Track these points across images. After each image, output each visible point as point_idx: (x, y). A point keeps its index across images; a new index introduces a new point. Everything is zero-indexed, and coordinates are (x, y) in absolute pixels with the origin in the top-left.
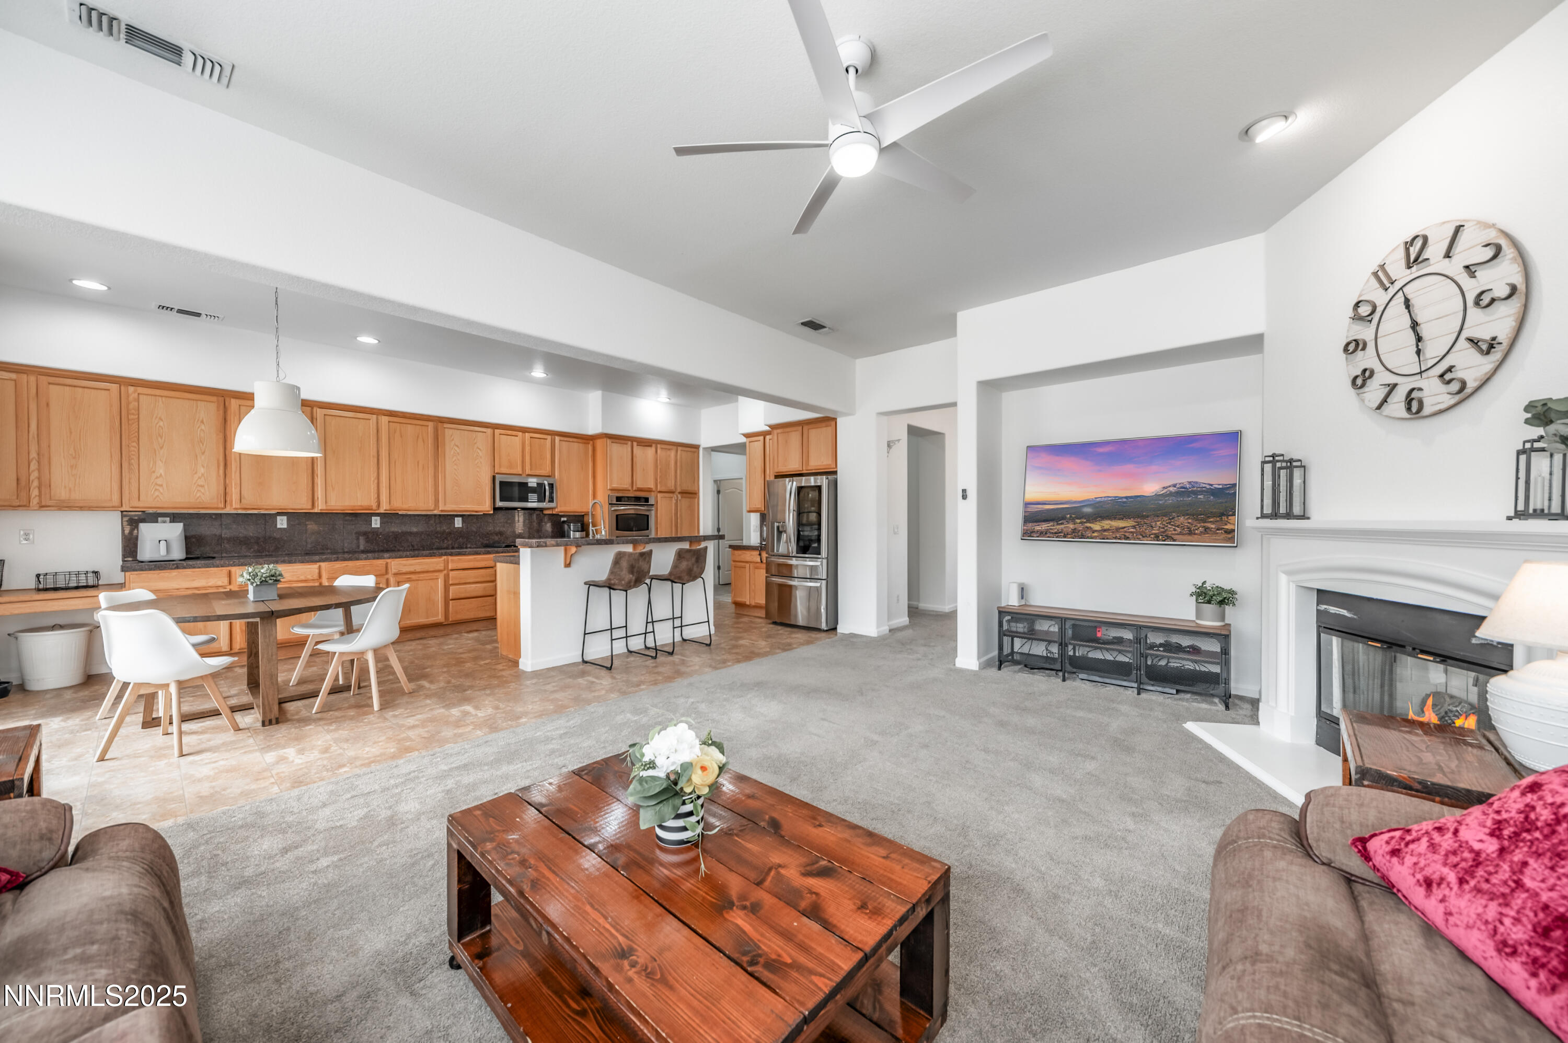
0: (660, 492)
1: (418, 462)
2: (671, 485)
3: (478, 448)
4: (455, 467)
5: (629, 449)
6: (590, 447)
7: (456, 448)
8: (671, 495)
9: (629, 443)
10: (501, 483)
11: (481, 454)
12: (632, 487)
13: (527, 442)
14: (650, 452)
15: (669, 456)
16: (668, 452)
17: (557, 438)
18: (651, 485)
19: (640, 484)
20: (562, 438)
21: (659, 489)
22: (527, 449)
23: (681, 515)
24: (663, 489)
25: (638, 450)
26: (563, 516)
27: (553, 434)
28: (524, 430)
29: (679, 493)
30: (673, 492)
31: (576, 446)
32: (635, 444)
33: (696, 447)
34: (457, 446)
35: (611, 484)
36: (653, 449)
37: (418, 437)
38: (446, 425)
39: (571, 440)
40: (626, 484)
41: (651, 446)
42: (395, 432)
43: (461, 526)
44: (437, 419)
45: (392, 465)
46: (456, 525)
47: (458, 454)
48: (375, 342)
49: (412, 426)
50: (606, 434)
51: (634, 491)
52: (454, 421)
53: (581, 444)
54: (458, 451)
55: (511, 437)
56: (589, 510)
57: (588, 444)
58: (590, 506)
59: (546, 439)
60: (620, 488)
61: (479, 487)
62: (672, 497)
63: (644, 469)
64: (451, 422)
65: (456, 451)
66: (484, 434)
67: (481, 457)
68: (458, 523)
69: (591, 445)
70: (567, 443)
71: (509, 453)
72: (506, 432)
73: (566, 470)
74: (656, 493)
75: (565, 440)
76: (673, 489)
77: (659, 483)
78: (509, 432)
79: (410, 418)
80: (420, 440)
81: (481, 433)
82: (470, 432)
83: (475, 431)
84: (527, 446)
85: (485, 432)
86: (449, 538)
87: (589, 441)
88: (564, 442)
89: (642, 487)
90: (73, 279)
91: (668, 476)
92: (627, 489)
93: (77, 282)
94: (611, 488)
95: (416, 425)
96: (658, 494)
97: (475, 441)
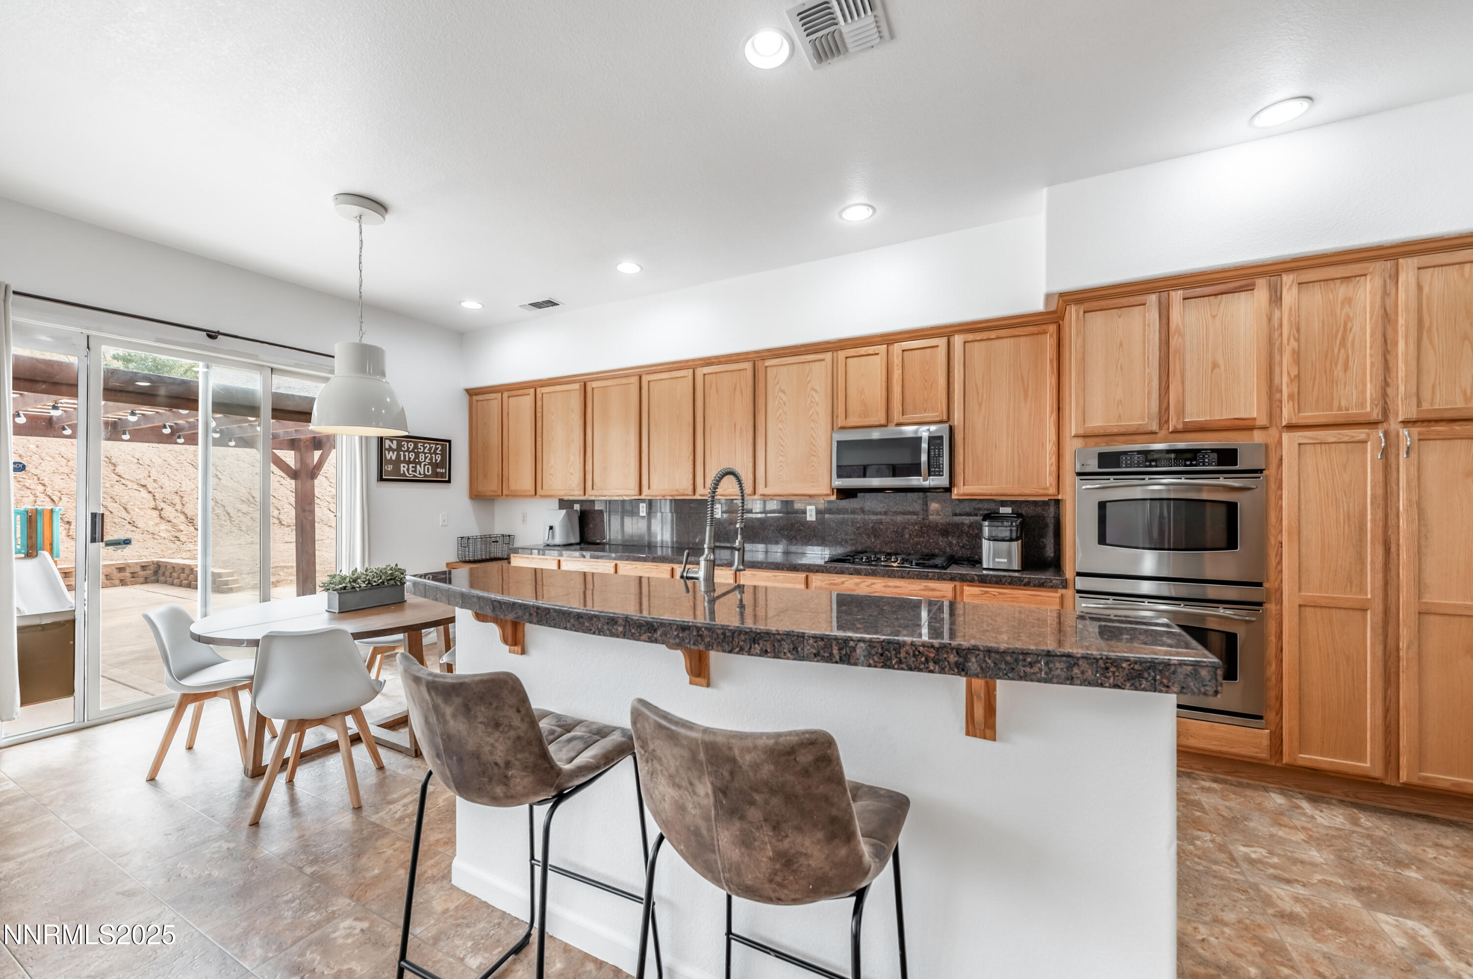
0: (1291, 427)
1: (735, 425)
2: (1355, 397)
3: (813, 389)
4: (780, 426)
5: (1153, 315)
6: (1049, 342)
7: (782, 395)
8: (1360, 434)
9: (1153, 298)
10: (839, 443)
11: (817, 398)
12: (1162, 422)
13: (897, 361)
14: (1245, 307)
15: (1348, 301)
16: (1342, 291)
17: (958, 340)
18: (1249, 409)
19: (1195, 414)
20: (970, 337)
21: (1287, 414)
22: (897, 374)
24: (1309, 415)
25: (1188, 313)
26: (1004, 504)
27: (947, 332)
28: (889, 339)
29: (1407, 423)
30: (1373, 424)
31: (1004, 346)
32: (1177, 296)
35: (1082, 420)
36: (1261, 294)
37: (735, 390)
38: (768, 363)
39: (993, 335)
40: (1137, 417)
41: (1249, 288)
42: (711, 388)
43: (814, 519)
44: (756, 355)
45: (707, 434)
46: (809, 518)
47: (785, 403)
48: (637, 269)
49: (728, 373)
50: (1061, 295)
51: (1172, 432)
52: (777, 352)
53: (1022, 339)
54: (784, 398)
55: (867, 357)
56: (1046, 489)
57: (1045, 333)
58: (1049, 481)
59: (937, 346)
60: (1115, 430)
61: (814, 454)
62: (1364, 442)
63: (1215, 365)
64: (775, 355)
65: (781, 399)
66: (823, 363)
67: (817, 404)
68: (811, 516)
69: (1051, 336)
70: (983, 343)
71: (863, 390)
72: (856, 352)
73: (980, 405)
74: (1274, 432)
75: (978, 338)
76: (1367, 414)
77: (1291, 397)
78: (863, 351)
79: (726, 363)
80: (738, 393)
81: (818, 363)
82: (801, 365)
83: (809, 362)
84: (895, 368)
85: (823, 360)
86: (798, 537)
87: (1044, 327)
88: (976, 344)
89: (1208, 418)
90: (460, 303)
91: (1338, 371)
92: (1142, 430)
93: (463, 304)
94: (1081, 432)
95: (733, 371)
96: (1286, 436)
97: (809, 378)
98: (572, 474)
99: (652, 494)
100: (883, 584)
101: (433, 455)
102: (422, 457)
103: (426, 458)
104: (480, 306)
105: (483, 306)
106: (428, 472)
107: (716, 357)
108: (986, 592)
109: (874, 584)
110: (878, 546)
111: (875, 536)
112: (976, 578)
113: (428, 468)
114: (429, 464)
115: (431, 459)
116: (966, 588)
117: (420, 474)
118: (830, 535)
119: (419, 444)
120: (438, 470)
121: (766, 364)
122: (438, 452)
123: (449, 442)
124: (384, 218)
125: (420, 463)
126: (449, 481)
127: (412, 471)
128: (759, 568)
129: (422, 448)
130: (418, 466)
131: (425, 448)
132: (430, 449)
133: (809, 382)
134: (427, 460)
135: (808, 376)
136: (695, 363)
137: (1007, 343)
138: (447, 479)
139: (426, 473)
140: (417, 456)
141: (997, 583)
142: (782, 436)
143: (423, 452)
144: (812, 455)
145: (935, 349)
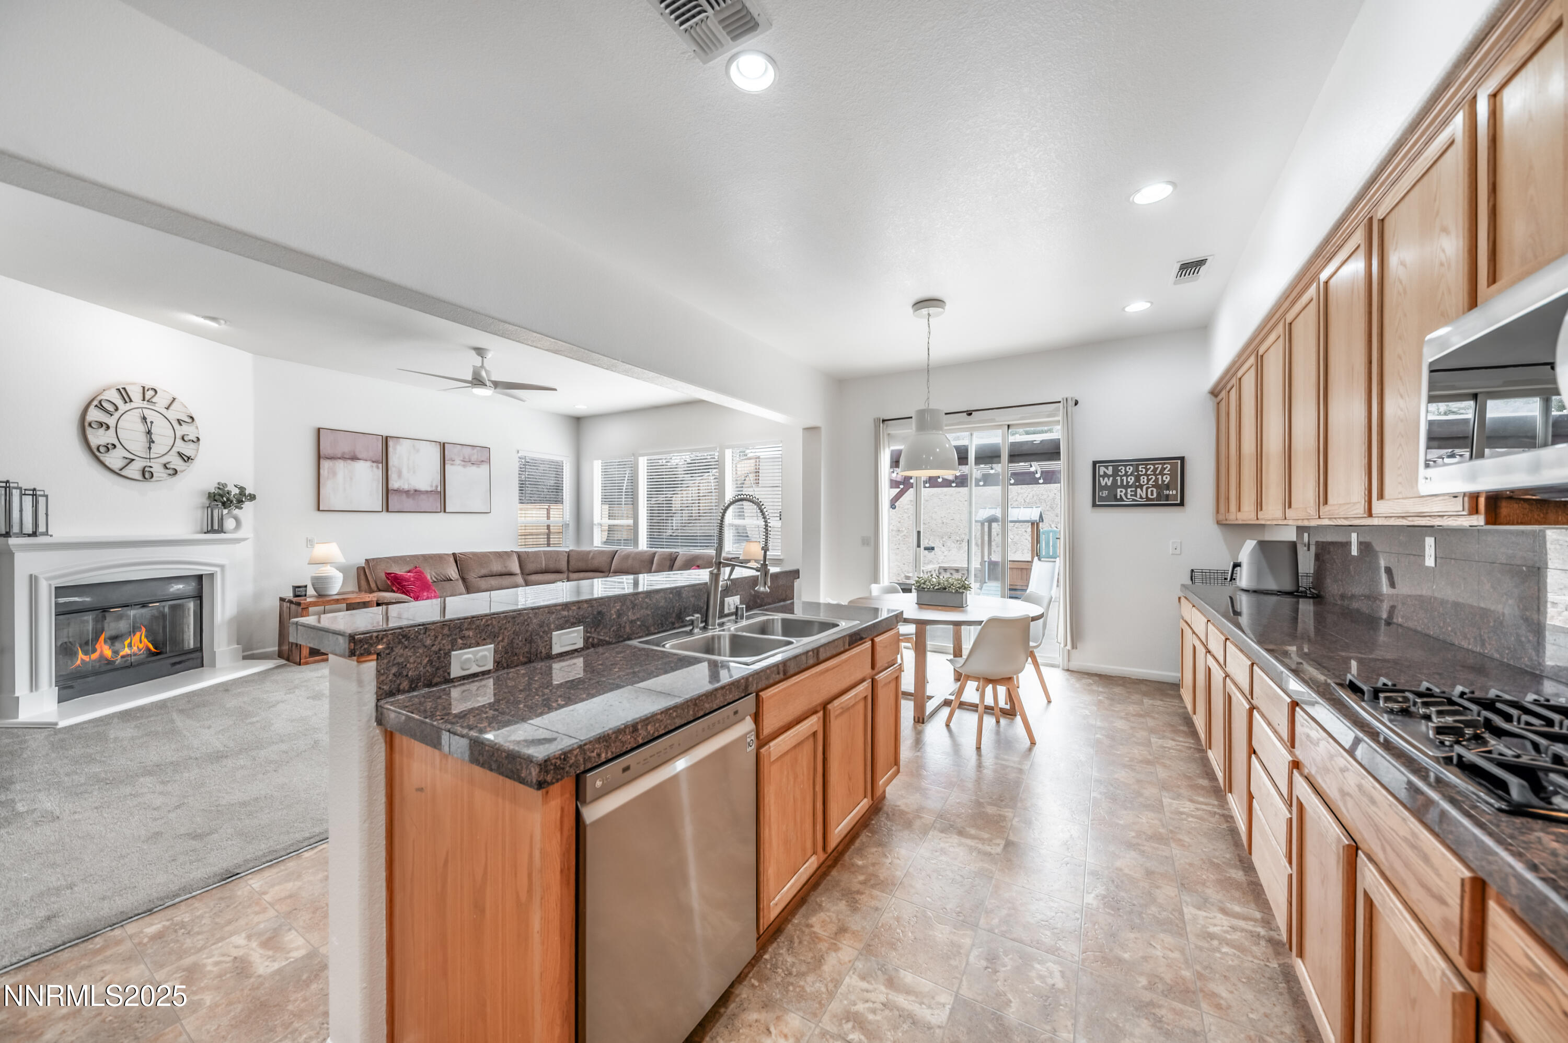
37: (1353, 294)
47: (1405, 292)
54: (1405, 280)
65: (1402, 282)
67: (1449, 266)
82: (1426, 180)
101: (1160, 477)
102: (1143, 480)
103: (1149, 480)
104: (1148, 305)
105: (1152, 303)
106: (1152, 494)
113: (1152, 491)
114: (1153, 486)
115: (1156, 480)
117: (1141, 497)
119: (1140, 467)
120: (1167, 492)
122: (1166, 472)
123: (1182, 459)
125: (1141, 487)
126: (1182, 504)
127: (1131, 495)
129: (1144, 470)
130: (1139, 490)
131: (1147, 470)
132: (1155, 470)
133: (1437, 214)
134: (1151, 483)
138: (1179, 502)
139: (1150, 496)
140: (1138, 479)
143: (1146, 474)
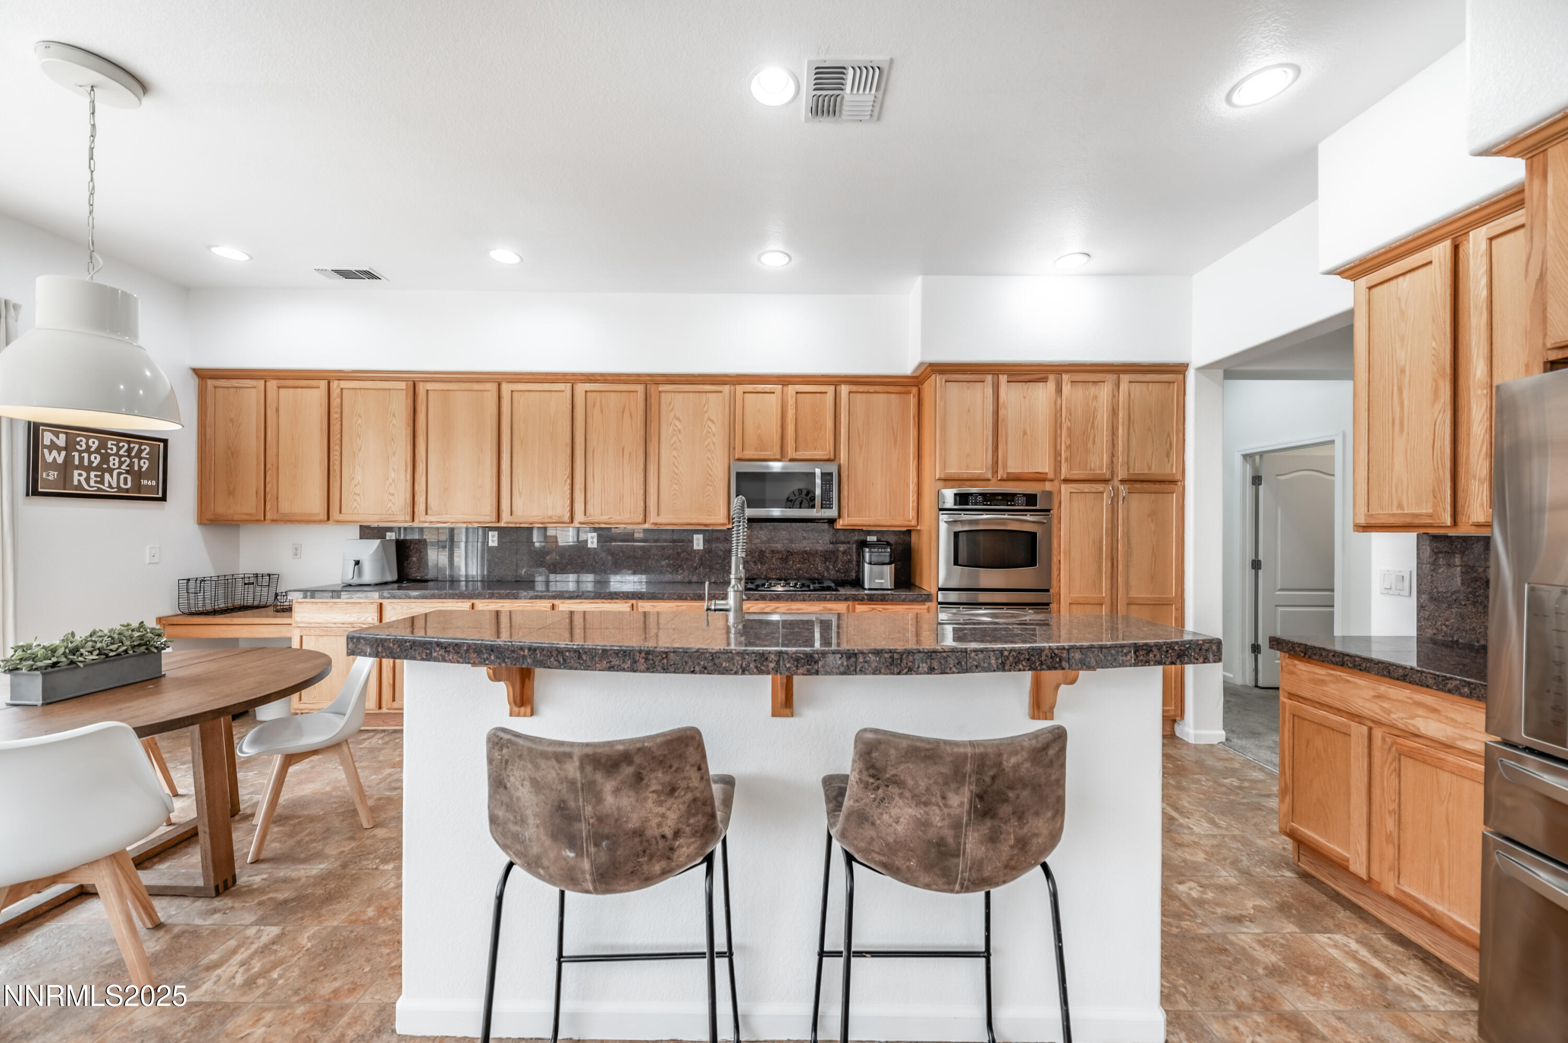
0: (1066, 481)
1: (623, 449)
2: (1098, 462)
3: (710, 419)
4: (675, 453)
5: (989, 391)
6: (912, 400)
7: (677, 423)
8: (1099, 487)
9: (989, 378)
10: (739, 475)
11: (714, 429)
12: (995, 472)
13: (791, 402)
14: (1042, 394)
15: (1095, 397)
16: (1093, 390)
17: (844, 389)
18: (1044, 466)
19: (1014, 466)
20: (854, 388)
21: (1064, 473)
22: (791, 413)
23: (1127, 534)
24: (1077, 473)
25: (1011, 394)
26: (869, 533)
27: (836, 381)
28: (785, 380)
29: (1123, 481)
30: (1106, 481)
31: (882, 401)
32: (1003, 379)
33: (1180, 369)
34: (679, 419)
35: (944, 466)
36: (1051, 385)
37: (623, 412)
38: (662, 388)
39: (872, 389)
40: (980, 466)
41: (1044, 380)
42: (594, 406)
43: (702, 548)
44: (649, 378)
45: (589, 456)
46: (695, 547)
47: (679, 431)
48: (516, 260)
49: (616, 393)
50: (931, 365)
51: (1000, 480)
52: (673, 378)
53: (893, 396)
54: (679, 427)
55: (764, 395)
56: (910, 521)
57: (909, 393)
58: (912, 514)
59: (826, 393)
60: (965, 476)
61: (710, 483)
62: (1102, 493)
63: (1025, 433)
64: (670, 381)
65: (676, 426)
66: (720, 394)
67: (714, 435)
68: (698, 545)
69: (914, 396)
70: (864, 395)
71: (759, 425)
72: (754, 388)
73: (861, 447)
74: (1056, 483)
75: (861, 390)
76: (1104, 474)
77: (1066, 459)
78: (760, 387)
79: (613, 382)
80: (627, 415)
81: (715, 394)
82: (697, 394)
83: (706, 392)
84: (789, 408)
85: (721, 392)
86: (685, 566)
87: (909, 388)
88: (859, 395)
89: (1021, 471)
90: (209, 247)
91: (1090, 444)
92: (982, 478)
93: (214, 250)
94: (943, 476)
95: (621, 392)
96: (1063, 487)
97: (705, 409)
98: (393, 495)
99: (516, 520)
100: (786, 608)
101: (136, 460)
102: (114, 462)
103: (121, 463)
104: (247, 258)
105: (251, 258)
106: (126, 483)
107: (602, 375)
108: (874, 609)
109: (778, 608)
110: (764, 573)
111: (761, 563)
112: (866, 597)
113: (126, 479)
114: (128, 472)
115: (131, 465)
116: (857, 606)
117: (110, 486)
118: (717, 563)
119: (110, 443)
120: (144, 482)
121: (660, 389)
122: (143, 455)
123: (165, 442)
124: (140, 100)
125: (111, 471)
126: (164, 498)
127: (96, 482)
128: (661, 599)
129: (115, 448)
130: (107, 476)
131: (119, 449)
132: (129, 450)
133: (706, 412)
134: (124, 467)
135: (704, 406)
136: (575, 377)
137: (882, 397)
138: (160, 495)
139: (122, 485)
140: (105, 458)
141: (882, 600)
142: (676, 464)
143: (117, 454)
144: (708, 485)
145: (824, 395)
